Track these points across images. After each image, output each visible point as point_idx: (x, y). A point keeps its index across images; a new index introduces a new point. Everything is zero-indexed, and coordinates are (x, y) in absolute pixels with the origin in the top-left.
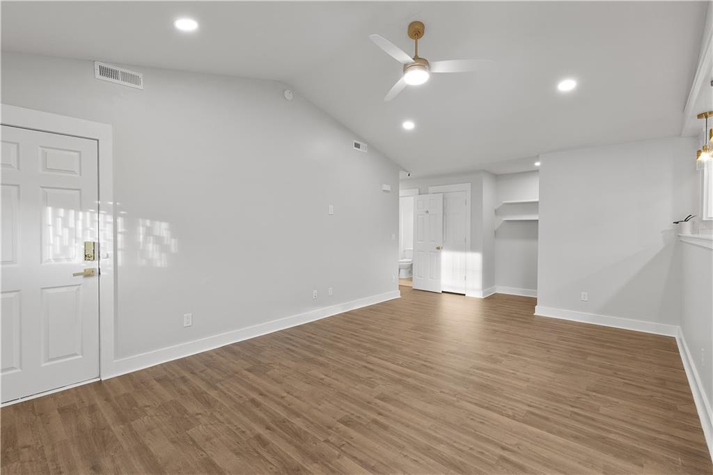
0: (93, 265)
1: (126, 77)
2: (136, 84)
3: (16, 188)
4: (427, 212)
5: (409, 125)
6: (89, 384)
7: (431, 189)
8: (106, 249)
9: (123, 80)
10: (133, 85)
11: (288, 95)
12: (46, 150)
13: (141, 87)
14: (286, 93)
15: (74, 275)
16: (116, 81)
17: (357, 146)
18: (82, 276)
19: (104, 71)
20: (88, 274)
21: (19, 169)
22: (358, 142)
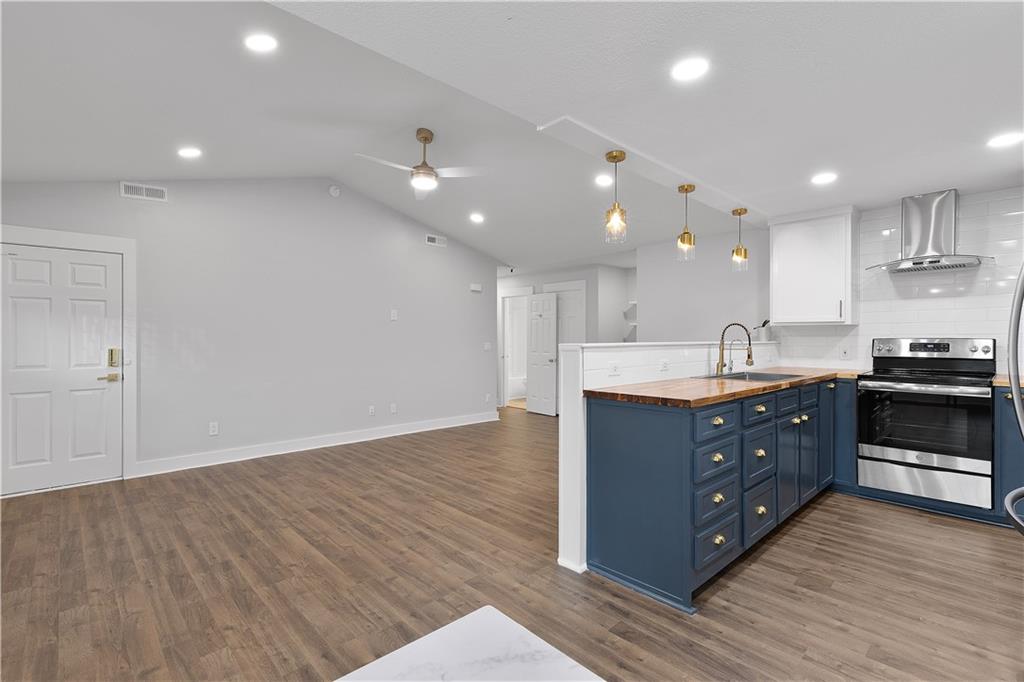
0: (117, 371)
1: (151, 193)
2: (159, 197)
3: (48, 301)
4: (541, 316)
5: (477, 218)
6: (112, 482)
7: (546, 287)
8: (130, 356)
9: (147, 195)
10: (157, 199)
11: (334, 192)
12: (75, 266)
13: (165, 200)
14: (332, 189)
15: (99, 379)
16: (141, 197)
17: (431, 240)
18: (105, 381)
19: (129, 189)
20: (112, 379)
21: (51, 283)
22: (433, 236)
